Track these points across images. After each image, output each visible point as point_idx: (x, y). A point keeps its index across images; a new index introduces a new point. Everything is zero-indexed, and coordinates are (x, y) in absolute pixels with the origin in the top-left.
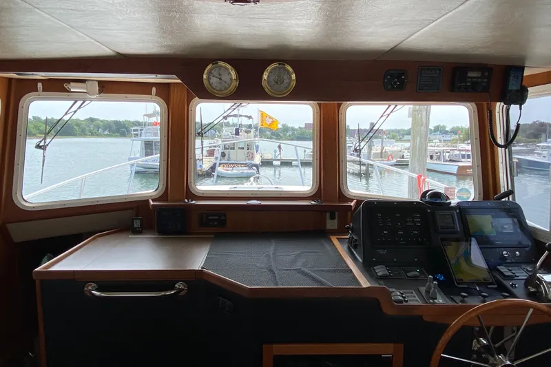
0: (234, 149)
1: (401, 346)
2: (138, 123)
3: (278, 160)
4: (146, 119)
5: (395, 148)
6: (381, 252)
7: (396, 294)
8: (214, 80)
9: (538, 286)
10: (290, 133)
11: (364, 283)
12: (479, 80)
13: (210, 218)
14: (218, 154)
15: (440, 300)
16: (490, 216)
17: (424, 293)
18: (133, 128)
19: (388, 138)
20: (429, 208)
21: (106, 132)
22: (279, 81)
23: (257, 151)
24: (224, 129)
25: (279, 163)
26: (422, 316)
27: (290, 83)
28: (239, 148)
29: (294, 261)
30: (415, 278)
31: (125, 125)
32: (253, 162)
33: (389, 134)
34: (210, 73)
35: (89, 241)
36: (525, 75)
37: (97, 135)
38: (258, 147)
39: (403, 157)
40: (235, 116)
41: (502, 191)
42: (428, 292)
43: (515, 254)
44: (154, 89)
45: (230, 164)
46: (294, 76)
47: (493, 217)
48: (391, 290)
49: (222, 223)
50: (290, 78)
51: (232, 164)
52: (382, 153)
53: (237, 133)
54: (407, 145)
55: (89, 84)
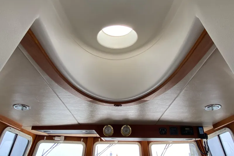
8: (106, 131)
12: (190, 131)
22: (126, 131)
34: (105, 128)
36: (204, 130)
44: (82, 139)
50: (130, 130)
55: (61, 137)
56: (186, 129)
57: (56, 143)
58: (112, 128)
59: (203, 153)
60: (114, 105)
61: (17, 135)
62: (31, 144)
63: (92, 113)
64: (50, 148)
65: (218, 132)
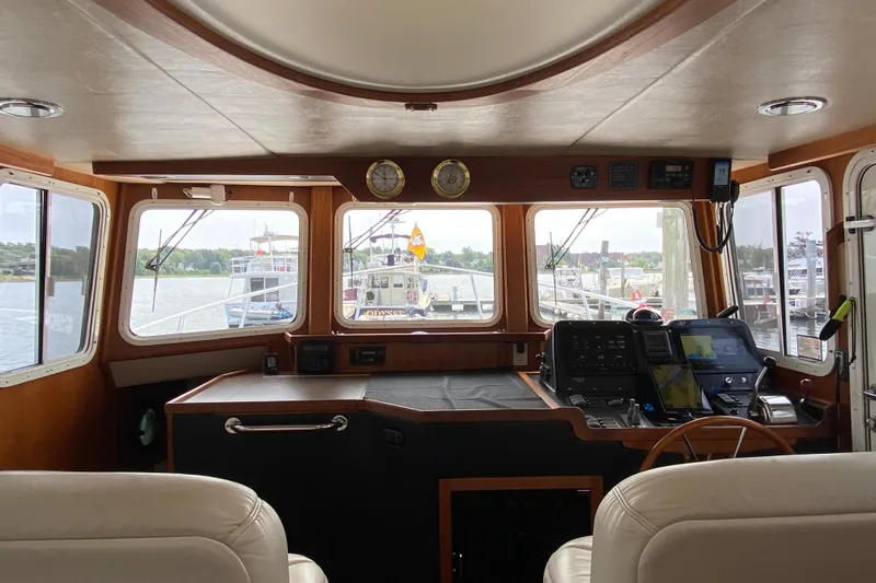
0: (386, 286)
1: (600, 478)
2: (240, 253)
3: (461, 303)
4: (255, 246)
5: (645, 281)
6: (579, 380)
7: (592, 420)
8: (378, 181)
9: (759, 410)
10: (476, 262)
11: (553, 405)
12: (680, 175)
13: (364, 353)
14: (362, 296)
15: (644, 425)
16: (710, 337)
17: (626, 421)
18: (233, 259)
19: (633, 266)
20: (635, 328)
21: (189, 269)
22: (451, 180)
23: (424, 290)
24: (373, 256)
25: (461, 307)
26: (621, 442)
27: (463, 182)
28: (396, 286)
29: (473, 393)
30: (616, 406)
31: (218, 256)
32: (417, 307)
33: (633, 260)
34: (374, 173)
35: (212, 384)
36: (733, 170)
37: (176, 273)
38: (425, 283)
39: (657, 294)
40: (388, 236)
41: (729, 306)
42: (630, 418)
43: (741, 380)
44: (292, 194)
45: (380, 310)
46: (467, 175)
47: (713, 337)
48: (587, 416)
49: (380, 360)
50: (464, 176)
51: (384, 309)
52: (623, 288)
53: (391, 261)
54: (660, 276)
55: (213, 188)
56: (669, 168)
57: (201, 208)
58: (400, 174)
59: (710, 246)
60: (408, 107)
61: (46, 192)
62: (109, 214)
63: (318, 125)
64: (183, 226)
65: (777, 180)
